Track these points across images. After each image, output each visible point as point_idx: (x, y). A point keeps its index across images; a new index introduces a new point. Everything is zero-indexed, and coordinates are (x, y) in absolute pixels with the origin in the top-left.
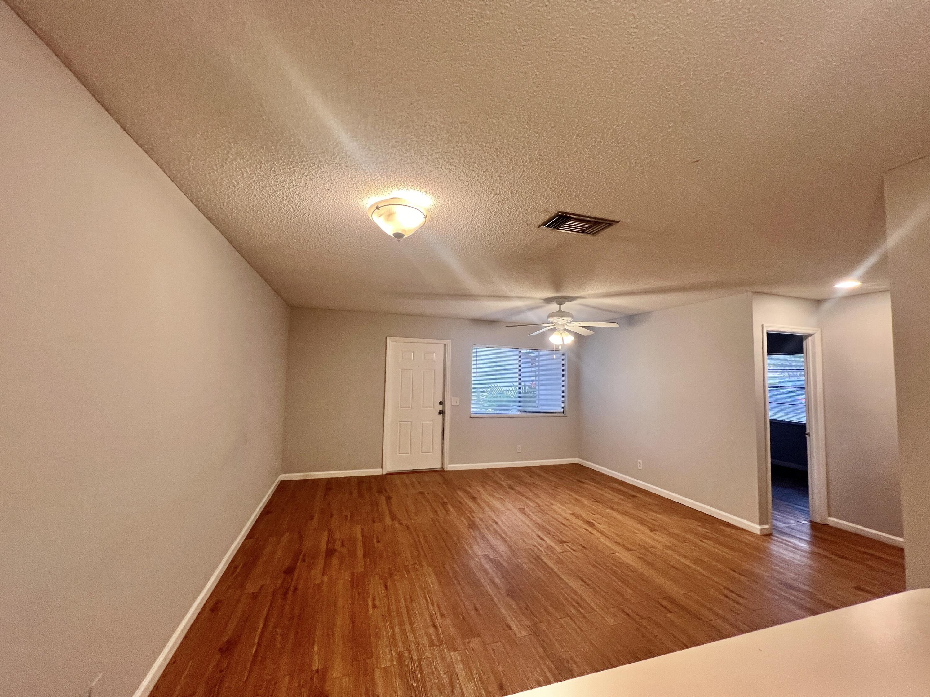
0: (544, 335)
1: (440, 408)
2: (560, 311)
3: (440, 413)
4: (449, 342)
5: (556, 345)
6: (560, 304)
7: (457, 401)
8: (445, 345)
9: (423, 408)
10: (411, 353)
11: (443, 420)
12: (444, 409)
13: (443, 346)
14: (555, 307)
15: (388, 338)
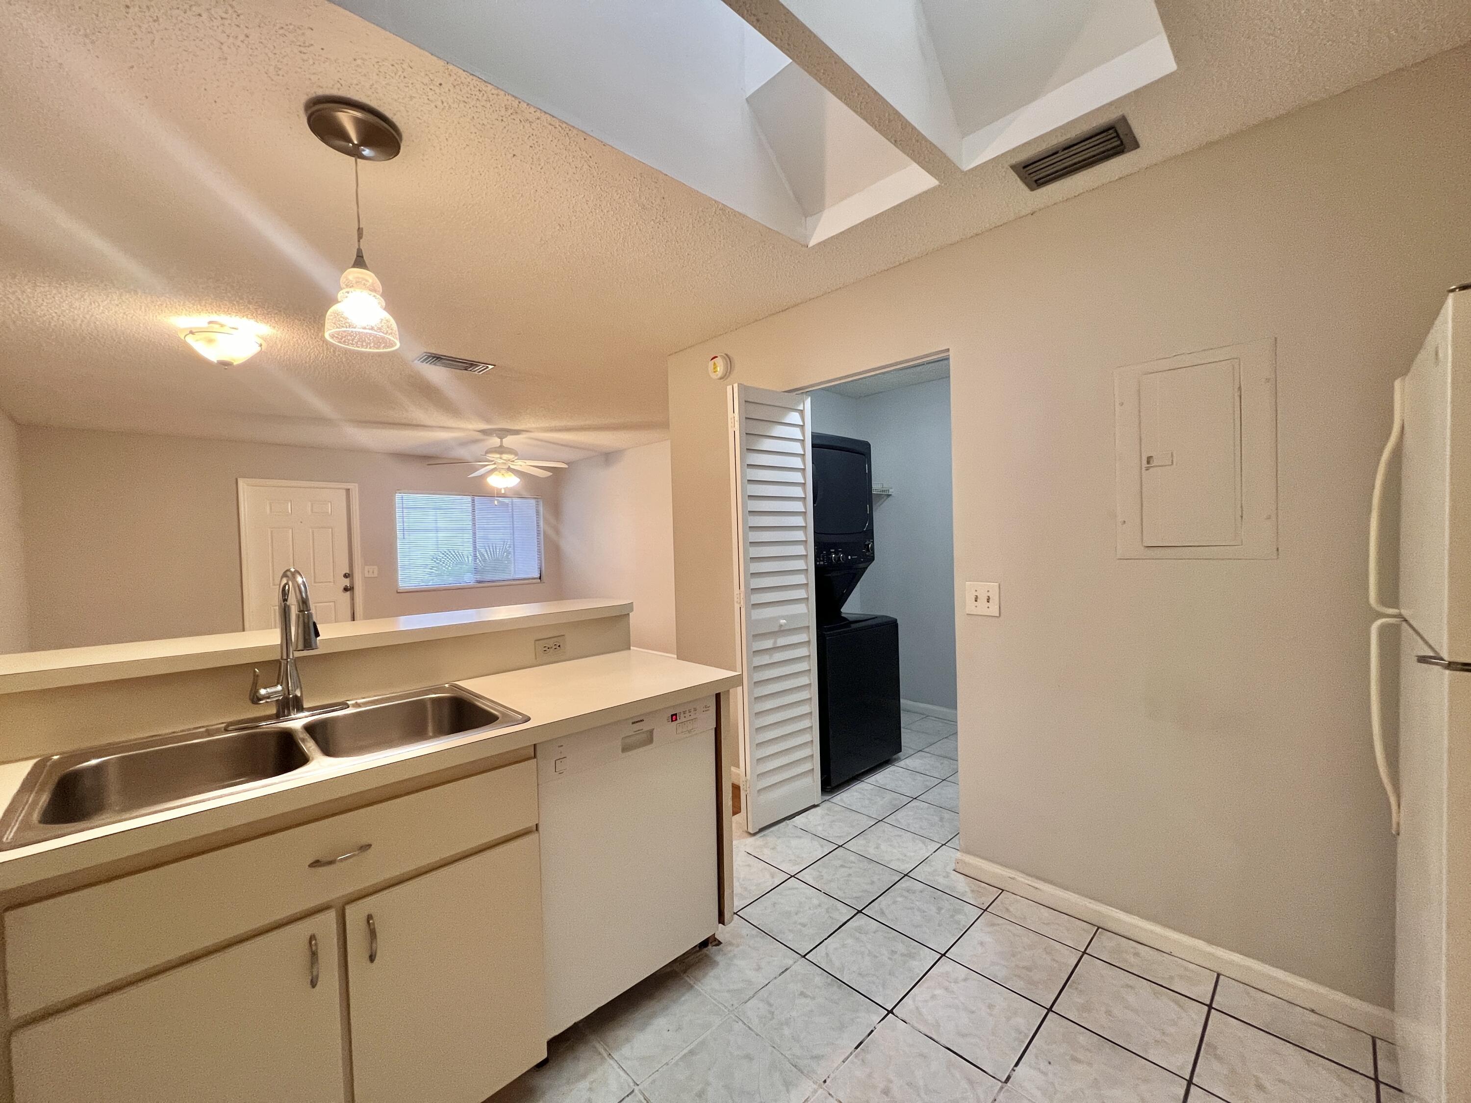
0: (483, 477)
1: (347, 582)
2: (501, 446)
3: (346, 589)
4: (354, 487)
5: (497, 489)
6: (501, 439)
7: (372, 571)
8: (348, 490)
9: (315, 585)
10: (288, 503)
11: (352, 599)
12: (353, 585)
13: (344, 492)
14: (495, 441)
15: (241, 482)
